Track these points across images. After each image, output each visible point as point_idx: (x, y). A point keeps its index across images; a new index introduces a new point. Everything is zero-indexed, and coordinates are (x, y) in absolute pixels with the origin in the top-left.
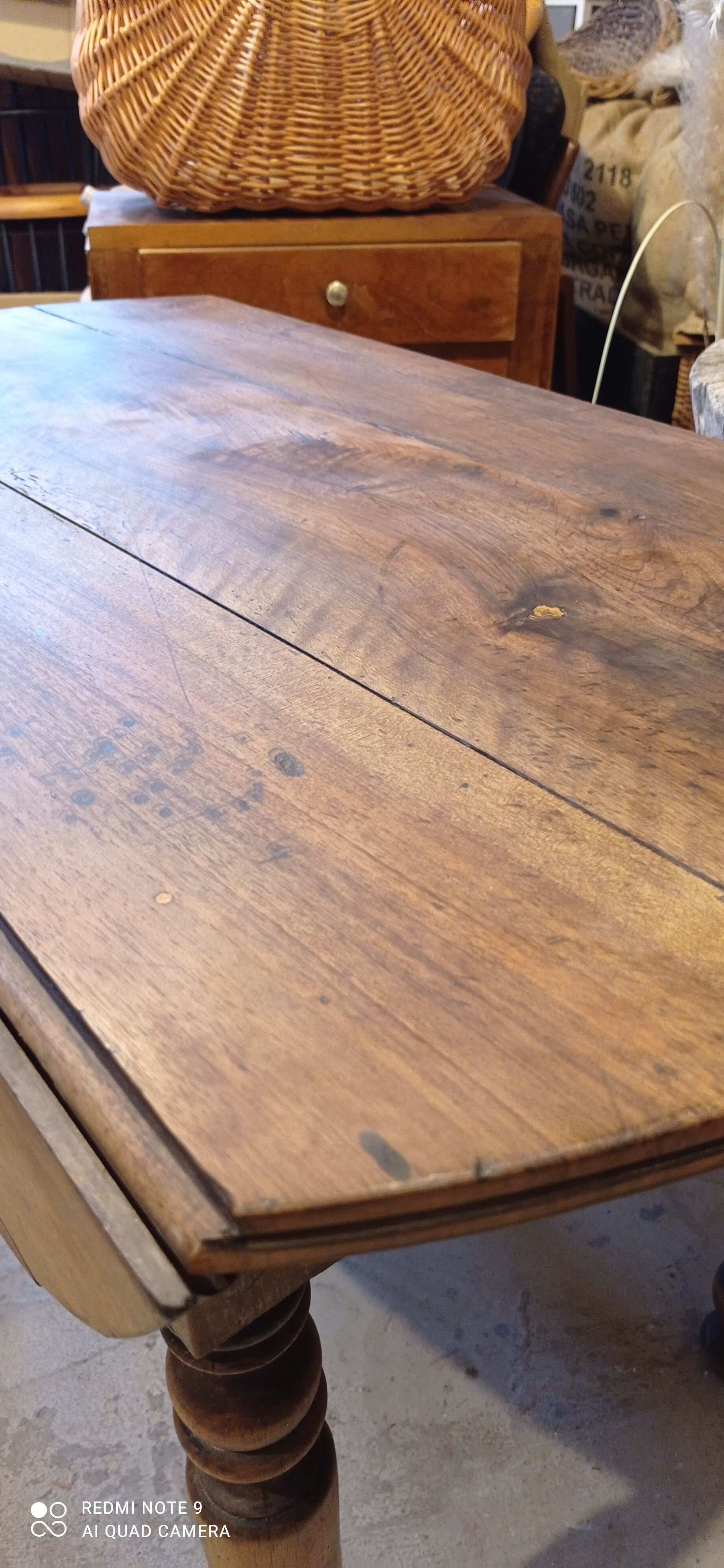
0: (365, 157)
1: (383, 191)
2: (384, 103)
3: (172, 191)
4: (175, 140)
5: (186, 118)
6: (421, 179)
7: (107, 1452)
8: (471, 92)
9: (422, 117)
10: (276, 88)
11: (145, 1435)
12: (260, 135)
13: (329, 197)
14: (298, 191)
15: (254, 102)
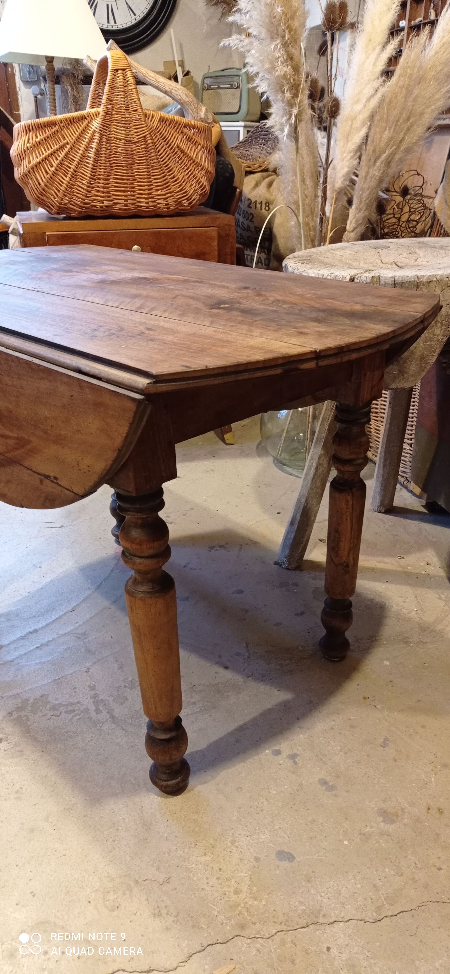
0: (146, 192)
1: (154, 206)
2: (153, 170)
3: (60, 207)
4: (61, 186)
5: (66, 177)
6: (170, 200)
7: (74, 704)
8: (191, 165)
9: (170, 175)
10: (105, 164)
11: (89, 698)
12: (99, 183)
13: (130, 209)
14: (118, 206)
15: (96, 169)
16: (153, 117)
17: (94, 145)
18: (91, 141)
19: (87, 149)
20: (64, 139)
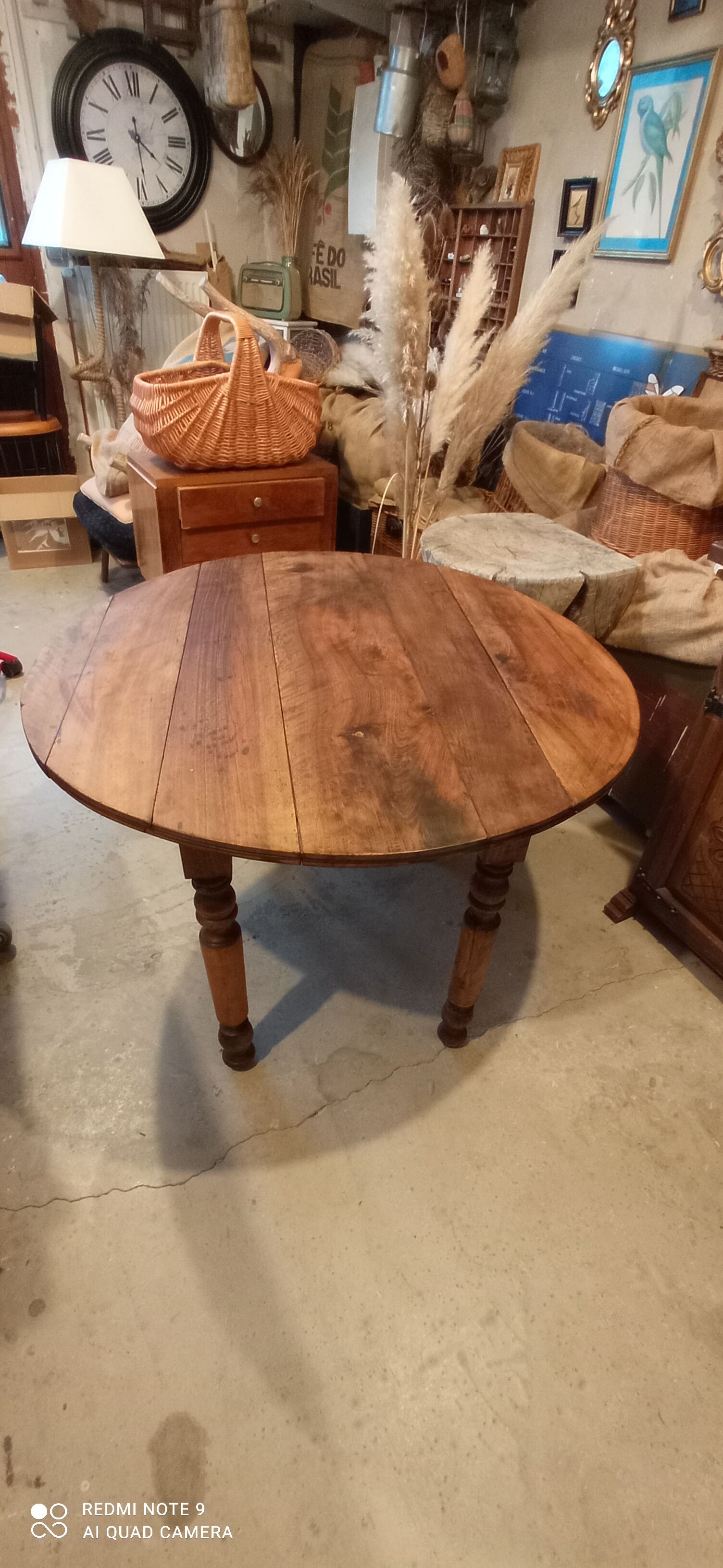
0: (265, 449)
1: (271, 460)
2: (272, 428)
4: (192, 445)
5: (197, 436)
6: (286, 455)
8: (303, 423)
9: (286, 433)
10: (232, 424)
12: (226, 442)
13: (249, 464)
14: (239, 461)
15: (224, 430)
16: (273, 382)
17: (223, 408)
18: (220, 403)
19: (216, 411)
20: (196, 402)
